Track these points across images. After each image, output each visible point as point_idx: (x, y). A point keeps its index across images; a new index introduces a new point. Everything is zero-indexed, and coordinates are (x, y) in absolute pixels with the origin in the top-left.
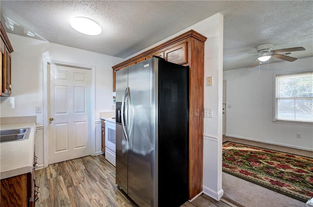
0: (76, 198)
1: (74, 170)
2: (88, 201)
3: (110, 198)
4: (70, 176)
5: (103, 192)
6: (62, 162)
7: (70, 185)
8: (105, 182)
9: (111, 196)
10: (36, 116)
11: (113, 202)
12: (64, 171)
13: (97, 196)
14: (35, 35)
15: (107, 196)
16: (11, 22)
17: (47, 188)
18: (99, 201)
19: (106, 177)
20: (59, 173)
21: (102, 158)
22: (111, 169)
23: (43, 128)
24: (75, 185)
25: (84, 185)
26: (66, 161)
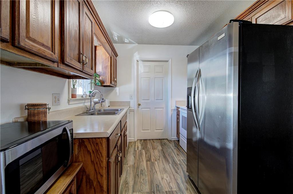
0: (152, 172)
1: (154, 148)
2: (160, 179)
3: (179, 184)
4: (150, 152)
5: (174, 176)
6: (146, 140)
7: (149, 160)
8: (177, 167)
9: (181, 183)
10: (130, 101)
11: (182, 189)
12: (146, 147)
13: (168, 177)
14: (129, 41)
15: (177, 181)
16: (115, 34)
17: (134, 156)
18: (170, 182)
19: (179, 163)
20: (143, 147)
21: (177, 144)
22: (184, 156)
23: (134, 111)
24: (152, 161)
25: (159, 163)
26: (149, 140)
